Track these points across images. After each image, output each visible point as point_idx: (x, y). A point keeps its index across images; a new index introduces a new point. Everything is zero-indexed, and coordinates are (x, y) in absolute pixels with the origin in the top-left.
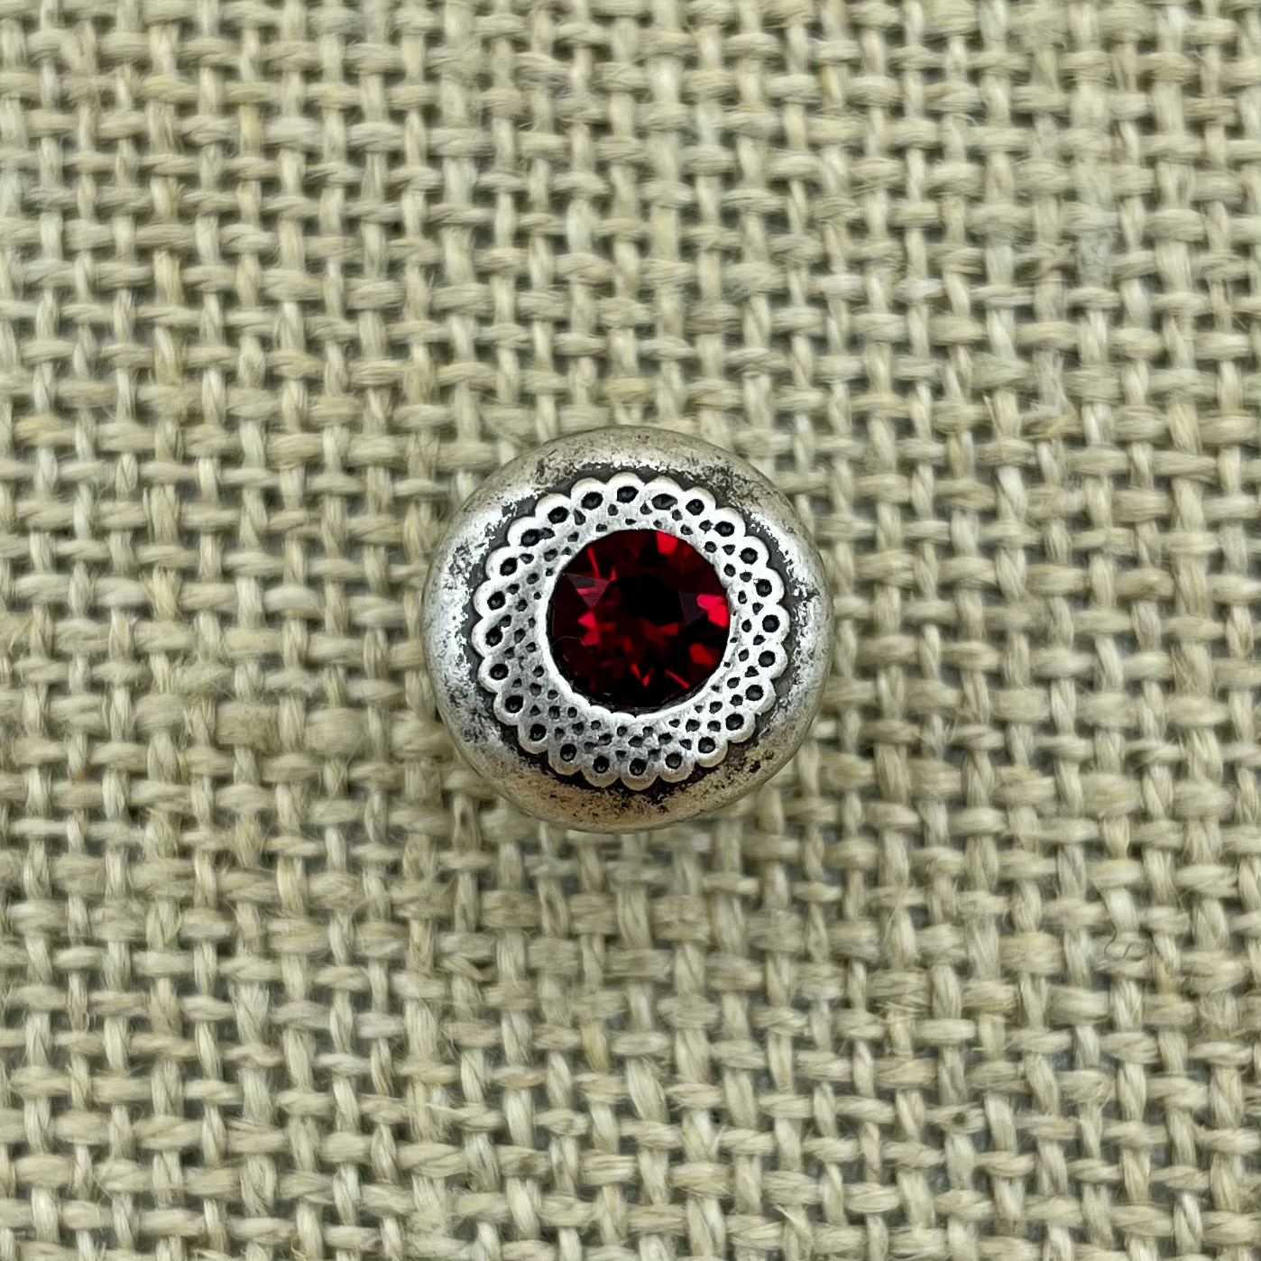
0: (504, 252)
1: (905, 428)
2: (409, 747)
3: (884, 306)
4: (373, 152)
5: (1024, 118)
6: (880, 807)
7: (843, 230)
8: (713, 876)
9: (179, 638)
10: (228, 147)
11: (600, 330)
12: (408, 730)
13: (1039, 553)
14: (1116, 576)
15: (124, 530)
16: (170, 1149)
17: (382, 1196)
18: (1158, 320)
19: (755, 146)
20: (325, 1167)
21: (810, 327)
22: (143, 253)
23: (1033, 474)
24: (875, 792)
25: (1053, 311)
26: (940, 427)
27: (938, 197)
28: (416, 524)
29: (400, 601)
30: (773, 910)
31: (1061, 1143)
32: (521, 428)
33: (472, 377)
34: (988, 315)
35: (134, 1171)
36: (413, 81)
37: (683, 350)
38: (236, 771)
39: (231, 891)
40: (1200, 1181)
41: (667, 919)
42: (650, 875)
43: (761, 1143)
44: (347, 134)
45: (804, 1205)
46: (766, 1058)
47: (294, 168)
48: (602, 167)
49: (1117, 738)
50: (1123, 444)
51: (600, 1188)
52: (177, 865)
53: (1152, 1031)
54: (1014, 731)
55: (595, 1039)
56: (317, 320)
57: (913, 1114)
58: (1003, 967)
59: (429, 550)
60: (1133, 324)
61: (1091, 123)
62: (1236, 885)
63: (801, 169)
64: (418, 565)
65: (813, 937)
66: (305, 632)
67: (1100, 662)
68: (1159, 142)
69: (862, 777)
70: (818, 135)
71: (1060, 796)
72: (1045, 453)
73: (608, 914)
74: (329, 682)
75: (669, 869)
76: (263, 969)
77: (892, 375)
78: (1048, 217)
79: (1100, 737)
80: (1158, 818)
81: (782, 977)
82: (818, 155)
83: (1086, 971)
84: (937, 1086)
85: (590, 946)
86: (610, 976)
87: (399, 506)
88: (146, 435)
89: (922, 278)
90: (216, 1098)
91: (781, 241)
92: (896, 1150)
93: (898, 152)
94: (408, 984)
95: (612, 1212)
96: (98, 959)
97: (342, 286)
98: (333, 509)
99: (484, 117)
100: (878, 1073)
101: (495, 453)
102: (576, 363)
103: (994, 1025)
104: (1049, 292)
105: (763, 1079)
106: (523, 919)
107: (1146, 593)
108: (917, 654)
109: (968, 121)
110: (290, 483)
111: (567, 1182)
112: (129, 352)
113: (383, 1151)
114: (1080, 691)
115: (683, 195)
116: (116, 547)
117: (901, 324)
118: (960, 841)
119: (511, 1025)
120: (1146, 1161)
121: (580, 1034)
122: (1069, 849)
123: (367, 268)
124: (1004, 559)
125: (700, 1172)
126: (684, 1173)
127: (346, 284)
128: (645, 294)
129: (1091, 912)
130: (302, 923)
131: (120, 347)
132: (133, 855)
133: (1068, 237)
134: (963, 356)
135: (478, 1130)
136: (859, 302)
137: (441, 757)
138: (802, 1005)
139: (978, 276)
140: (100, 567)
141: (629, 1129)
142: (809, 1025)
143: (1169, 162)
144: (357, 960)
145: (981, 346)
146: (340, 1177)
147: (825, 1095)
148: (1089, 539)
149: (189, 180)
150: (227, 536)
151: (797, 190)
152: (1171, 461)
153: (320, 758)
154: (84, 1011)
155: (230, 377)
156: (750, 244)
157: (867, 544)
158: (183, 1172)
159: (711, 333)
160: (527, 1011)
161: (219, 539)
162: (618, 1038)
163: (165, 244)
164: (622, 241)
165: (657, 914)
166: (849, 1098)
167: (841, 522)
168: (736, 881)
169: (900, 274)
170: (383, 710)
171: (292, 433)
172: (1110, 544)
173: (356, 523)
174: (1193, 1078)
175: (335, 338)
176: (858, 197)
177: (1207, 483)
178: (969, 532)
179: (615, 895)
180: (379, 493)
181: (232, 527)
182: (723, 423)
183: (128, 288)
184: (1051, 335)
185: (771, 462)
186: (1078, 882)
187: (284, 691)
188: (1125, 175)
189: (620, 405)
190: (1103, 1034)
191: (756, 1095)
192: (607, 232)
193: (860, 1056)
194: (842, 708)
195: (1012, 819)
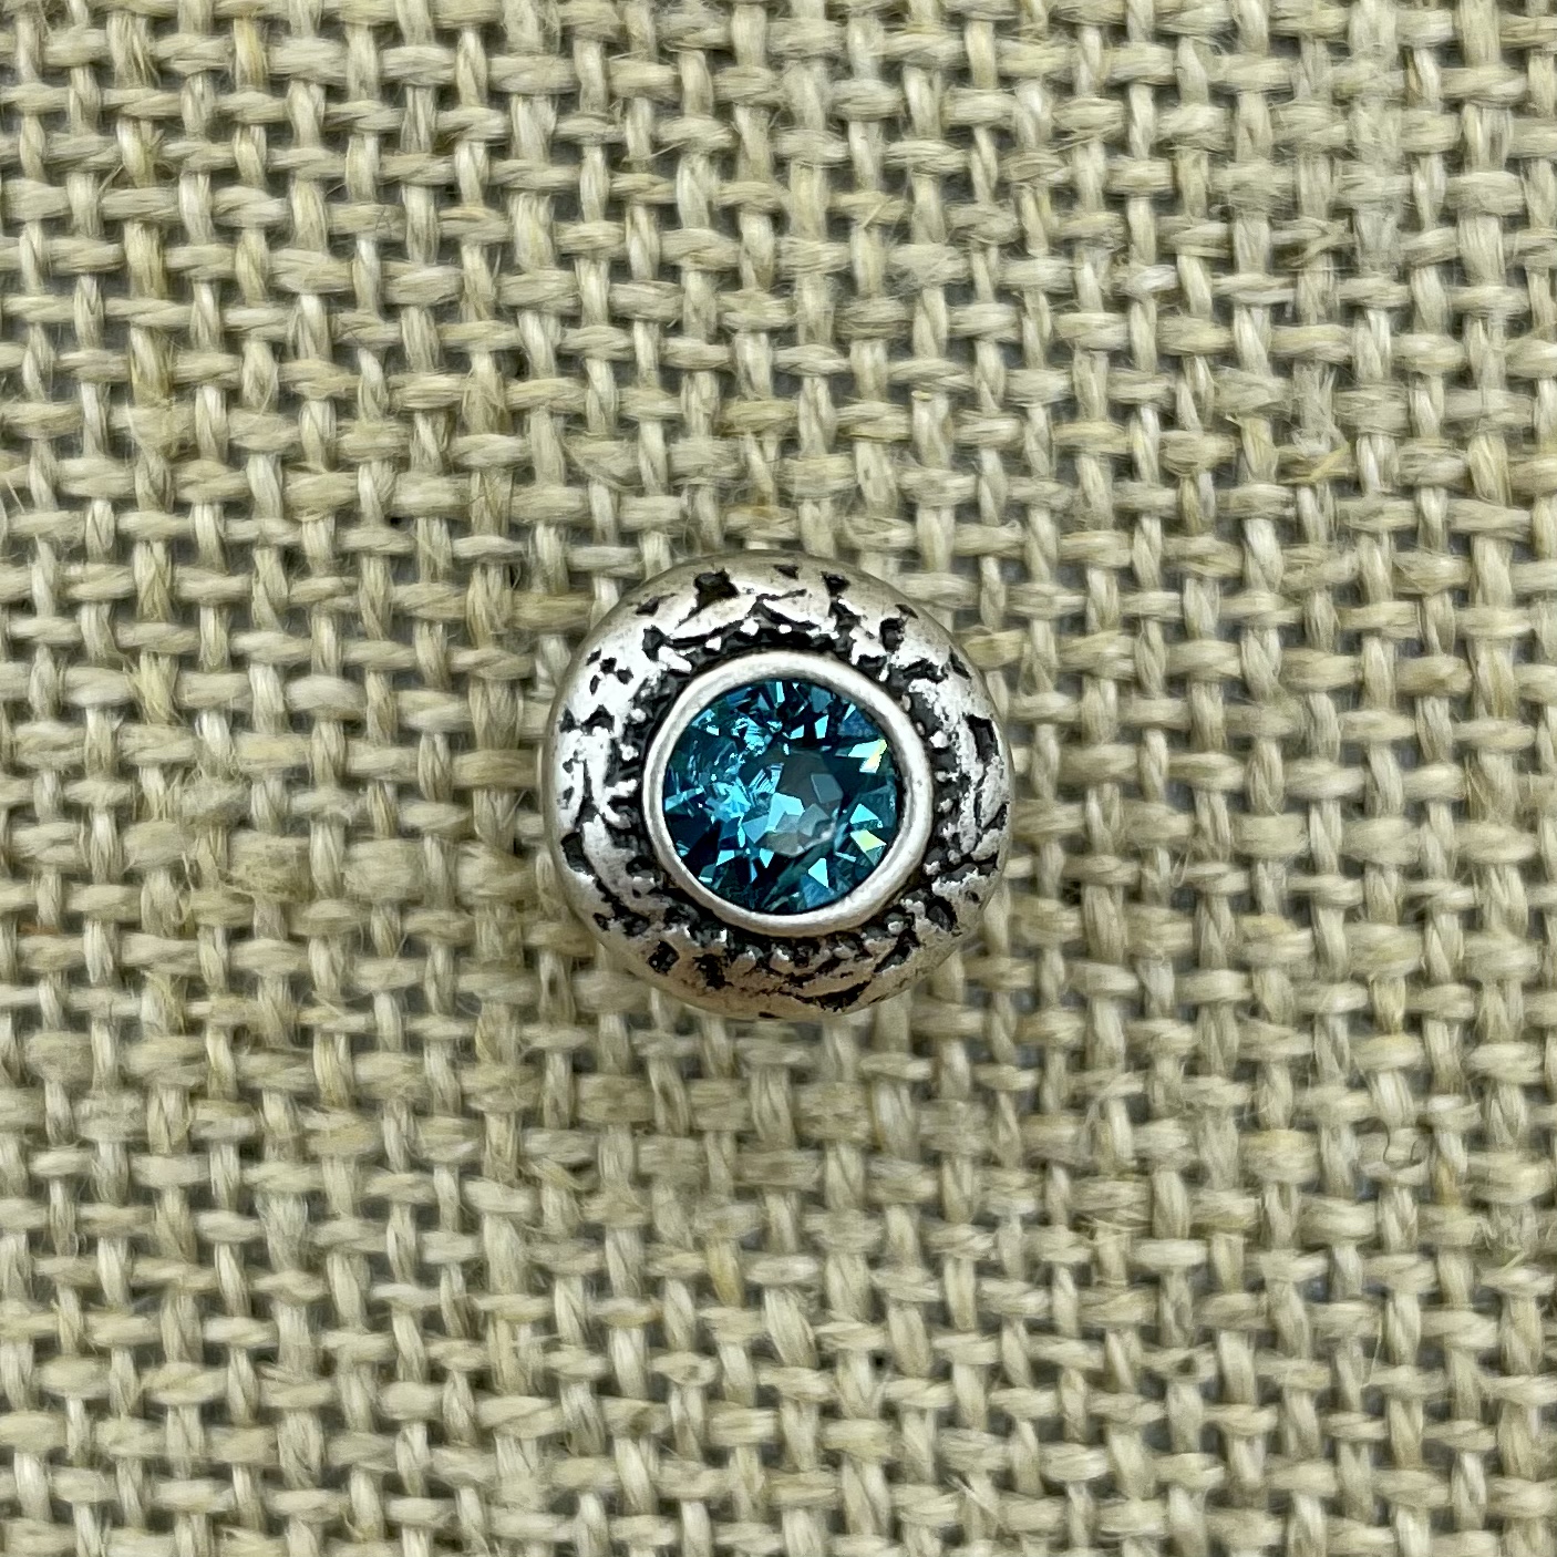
0: (594, 229)
1: (1125, 467)
2: (481, 892)
3: (1100, 305)
4: (415, 87)
5: (1286, 43)
6: (1091, 968)
7: (1046, 200)
8: (874, 1057)
9: (179, 749)
10: (221, 79)
11: (722, 335)
12: (479, 869)
13: (1298, 635)
14: (1397, 666)
15: (99, 602)
16: (186, 1405)
17: (455, 1462)
18: (1457, 324)
19: (931, 84)
20: (385, 1426)
21: (1001, 328)
22: (111, 228)
23: (1291, 531)
24: (1083, 949)
25: (1322, 312)
26: (1170, 466)
27: (1173, 152)
28: (483, 594)
29: (464, 695)
30: (951, 1102)
31: (1312, 1393)
32: (620, 467)
33: (553, 399)
34: (1236, 312)
35: (145, 1433)
37: (834, 363)
38: (256, 923)
39: (255, 1078)
40: (1486, 1440)
41: (814, 1113)
42: (795, 1055)
43: (935, 1396)
44: (380, 59)
45: (989, 1472)
46: (942, 1289)
47: (311, 111)
48: (723, 110)
49: (1394, 878)
50: (1409, 491)
51: (732, 1450)
52: (183, 1044)
53: (1429, 1252)
54: (1260, 866)
55: (723, 1262)
56: (346, 317)
57: (1127, 1357)
58: (1244, 1172)
59: (503, 631)
60: (1425, 328)
61: (1377, 52)
62: (1542, 1067)
63: (988, 115)
64: (487, 651)
65: (1003, 1136)
66: (342, 738)
67: (1374, 778)
68: (1467, 80)
69: (1068, 933)
70: (1011, 66)
71: (1319, 953)
72: (1305, 496)
73: (738, 1107)
74: (375, 803)
75: (816, 1050)
76: (299, 1178)
77: (1107, 396)
78: (1316, 181)
79: (1371, 875)
80: (1443, 982)
81: (962, 1183)
82: (1012, 93)
83: (1349, 1179)
84: (1158, 1325)
85: (719, 1148)
86: (741, 1184)
87: (460, 572)
88: (122, 474)
89: (1149, 264)
90: (243, 1342)
91: (962, 215)
92: (1105, 1403)
93: (1118, 89)
94: (485, 1193)
95: (749, 1482)
96: (85, 1164)
97: (377, 276)
98: (373, 573)
99: (563, 42)
100: (1084, 1306)
101: (586, 501)
102: (691, 377)
103: (1229, 1244)
104: (1317, 281)
105: (939, 1317)
106: (631, 1112)
107: (1436, 687)
108: (1138, 769)
109: (1216, 51)
110: (315, 537)
111: (691, 1443)
112: (95, 362)
113: (456, 1400)
114: (1346, 815)
115: (834, 151)
117: (1122, 327)
118: (1190, 1012)
119: (618, 1247)
120: (1420, 1418)
121: (706, 1258)
122: (1331, 1021)
123: (413, 249)
124: (1251, 644)
125: (860, 1433)
126: (838, 1433)
127: (383, 270)
128: (781, 284)
129: (1352, 1105)
130: (344, 1118)
132: (128, 1030)
133: (1342, 211)
134: (1201, 368)
135: (578, 1379)
136: (1064, 298)
137: (521, 903)
138: (987, 1222)
140: (72, 653)
141: (768, 1377)
142: (996, 1246)
143: (1479, 108)
144: (419, 1165)
145: (1228, 357)
146: (405, 1439)
147: (1016, 1334)
148: (1361, 617)
149: (169, 125)
150: (237, 612)
151: (983, 139)
152: (1473, 514)
153: (366, 905)
154: (72, 1230)
155: (233, 397)
156: (921, 217)
157: (1076, 623)
158: (206, 1433)
159: (869, 338)
160: (638, 1227)
161: (225, 614)
162: (754, 1262)
163: (138, 215)
164: (752, 212)
165: (804, 1105)
166: (1047, 1339)
167: (1038, 594)
168: (903, 1063)
169: (1120, 257)
170: (446, 843)
171: (317, 473)
172: (1389, 624)
173: (406, 594)
174: (1479, 1311)
175: (368, 345)
176: (1065, 155)
177: (1517, 543)
178: (1206, 607)
179: (748, 1080)
180: (434, 556)
181: (242, 598)
182: (885, 462)
183: (92, 274)
184: (1318, 344)
185: (947, 516)
186: (1340, 1064)
187: (314, 816)
188: (1421, 125)
189: (749, 437)
190: (1369, 1256)
191: (929, 1335)
192: (729, 200)
193: (1061, 1286)
194: (1039, 841)
195: (1257, 984)
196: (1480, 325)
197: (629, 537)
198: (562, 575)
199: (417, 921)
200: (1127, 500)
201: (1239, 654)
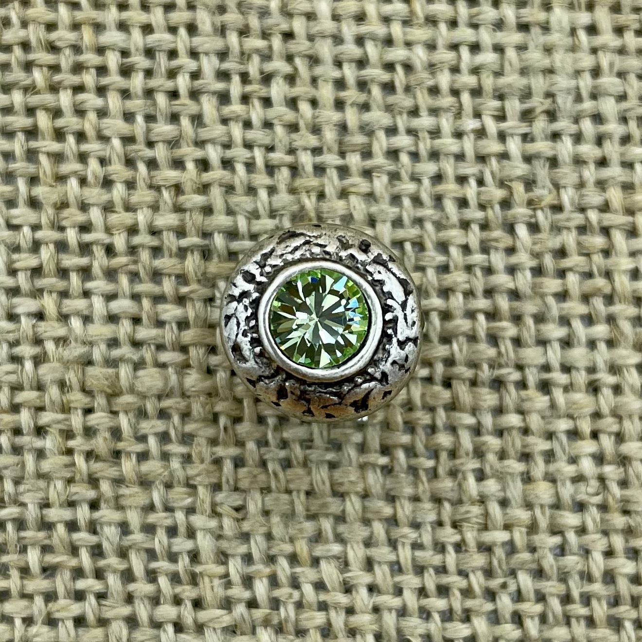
0: (236, 108)
1: (463, 203)
2: (193, 389)
3: (450, 134)
4: (159, 51)
5: (524, 27)
6: (458, 415)
7: (426, 92)
8: (364, 456)
9: (61, 332)
10: (77, 49)
11: (292, 151)
12: (193, 380)
13: (538, 271)
14: (581, 283)
15: (26, 270)
16: (67, 619)
17: (187, 640)
18: (599, 140)
19: (376, 46)
20: (156, 625)
21: (409, 146)
22: (31, 111)
23: (534, 228)
24: (453, 406)
25: (543, 136)
26: (482, 202)
27: (478, 72)
28: (192, 263)
29: (185, 306)
30: (399, 474)
31: (558, 596)
32: (249, 207)
33: (221, 179)
34: (507, 138)
35: (49, 631)
36: (181, 10)
37: (339, 162)
38: (96, 405)
39: (96, 473)
40: (633, 614)
41: (340, 481)
42: (330, 456)
43: (396, 602)
44: (144, 38)
45: (420, 635)
46: (398, 556)
47: (115, 61)
48: (290, 58)
49: (583, 373)
50: (582, 210)
51: (308, 630)
52: (66, 459)
53: (606, 533)
54: (527, 370)
55: (302, 548)
56: (131, 148)
57: (479, 583)
58: (525, 501)
59: (201, 278)
60: (586, 142)
61: (561, 30)
63: (401, 58)
64: (194, 286)
65: (421, 488)
66: (132, 326)
67: (573, 331)
68: (598, 41)
69: (444, 399)
70: (410, 38)
71: (553, 406)
72: (539, 214)
73: (307, 480)
74: (147, 354)
75: (340, 453)
76: (116, 516)
77: (455, 173)
78: (539, 84)
79: (574, 372)
80: (606, 417)
82: (410, 49)
83: (570, 502)
84: (491, 568)
85: (299, 497)
86: (309, 513)
87: (182, 253)
88: (36, 215)
89: (470, 119)
90: (92, 589)
91: (391, 99)
92: (470, 603)
93: (454, 47)
94: (198, 520)
96: (22, 513)
97: (145, 129)
98: (145, 256)
99: (222, 31)
100: (458, 561)
101: (235, 222)
102: (279, 169)
103: (521, 532)
104: (540, 125)
105: (397, 568)
106: (260, 483)
107: (596, 292)
108: (473, 329)
109: (494, 30)
110: (120, 241)
111: (290, 627)
112: (24, 168)
113: (188, 614)
114: (562, 348)
115: (337, 74)
116: (22, 279)
117: (459, 144)
118: (500, 433)
119: (256, 542)
120: (605, 606)
121: (294, 546)
122: (558, 435)
123: (160, 118)
124: (519, 275)
125: (363, 620)
126: (356, 620)
127: (148, 127)
128: (316, 130)
129: (570, 470)
130: (136, 489)
131: (19, 166)
132: (40, 454)
133: (550, 95)
134: (494, 161)
135: (239, 601)
136: (435, 133)
137: (211, 394)
138: (416, 526)
139: (501, 117)
140: (14, 292)
141: (323, 597)
142: (420, 536)
143: (604, 51)
144: (169, 509)
145: (504, 156)
146: (165, 631)
147: (430, 574)
148: (566, 263)
149: (55, 68)
150: (86, 273)
151: (399, 69)
152: (609, 219)
153: (143, 396)
154: (15, 542)
155: (83, 182)
156: (374, 100)
157: (444, 269)
158: (76, 631)
159: (354, 151)
160: (265, 534)
161: (81, 274)
162: (316, 547)
163: (43, 106)
164: (302, 100)
165: (335, 478)
166: (443, 575)
167: (429, 257)
168: (377, 458)
169: (457, 116)
170: (178, 369)
171: (120, 213)
172: (577, 265)
173: (158, 263)
174: (628, 558)
175: (142, 158)
176: (433, 74)
177: (628, 230)
178: (500, 261)
179: (311, 468)
180: (171, 246)
181: (88, 267)
182: (362, 202)
183: (22, 131)
184: (541, 150)
185: (388, 225)
186: (564, 453)
187: (121, 359)
188: (580, 59)
189: (304, 193)
190: (580, 536)
191: (392, 576)
192: (293, 95)
193: (449, 553)
194: (433, 361)
195: (528, 420)
196: (609, 140)
197: (253, 237)
198: (226, 253)
199: (166, 403)
200: (465, 216)
201: (514, 280)
